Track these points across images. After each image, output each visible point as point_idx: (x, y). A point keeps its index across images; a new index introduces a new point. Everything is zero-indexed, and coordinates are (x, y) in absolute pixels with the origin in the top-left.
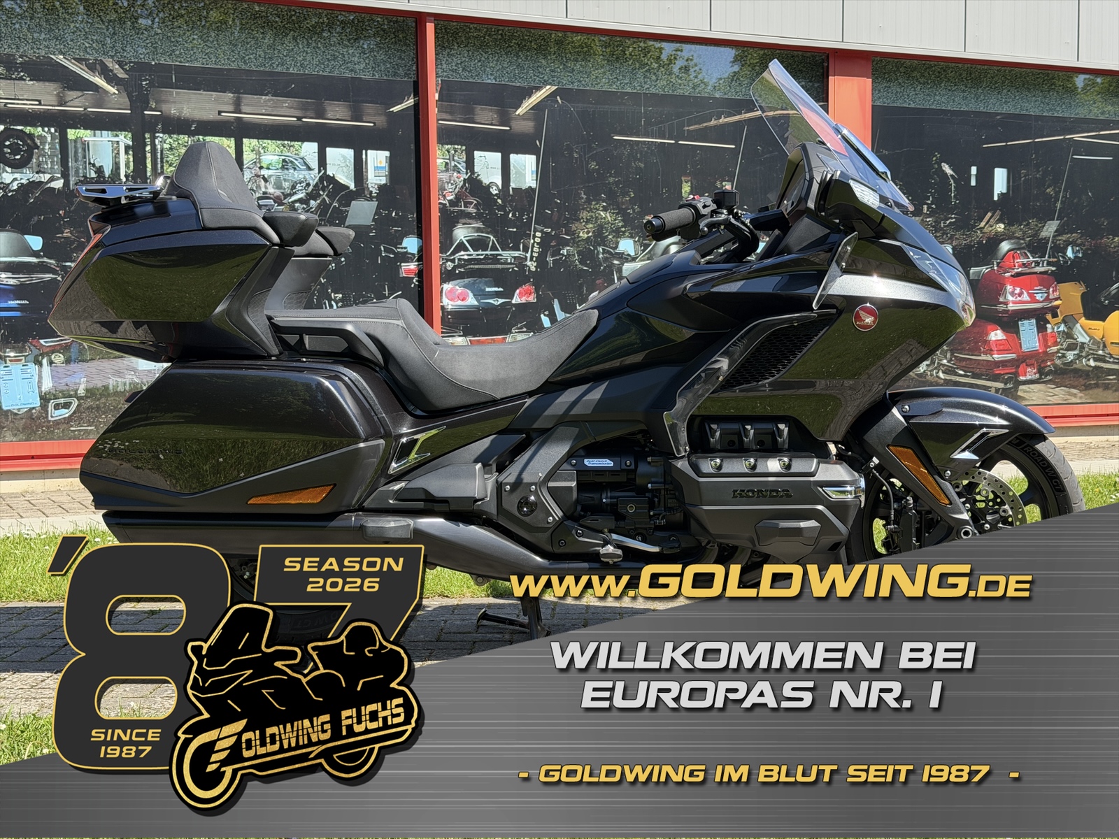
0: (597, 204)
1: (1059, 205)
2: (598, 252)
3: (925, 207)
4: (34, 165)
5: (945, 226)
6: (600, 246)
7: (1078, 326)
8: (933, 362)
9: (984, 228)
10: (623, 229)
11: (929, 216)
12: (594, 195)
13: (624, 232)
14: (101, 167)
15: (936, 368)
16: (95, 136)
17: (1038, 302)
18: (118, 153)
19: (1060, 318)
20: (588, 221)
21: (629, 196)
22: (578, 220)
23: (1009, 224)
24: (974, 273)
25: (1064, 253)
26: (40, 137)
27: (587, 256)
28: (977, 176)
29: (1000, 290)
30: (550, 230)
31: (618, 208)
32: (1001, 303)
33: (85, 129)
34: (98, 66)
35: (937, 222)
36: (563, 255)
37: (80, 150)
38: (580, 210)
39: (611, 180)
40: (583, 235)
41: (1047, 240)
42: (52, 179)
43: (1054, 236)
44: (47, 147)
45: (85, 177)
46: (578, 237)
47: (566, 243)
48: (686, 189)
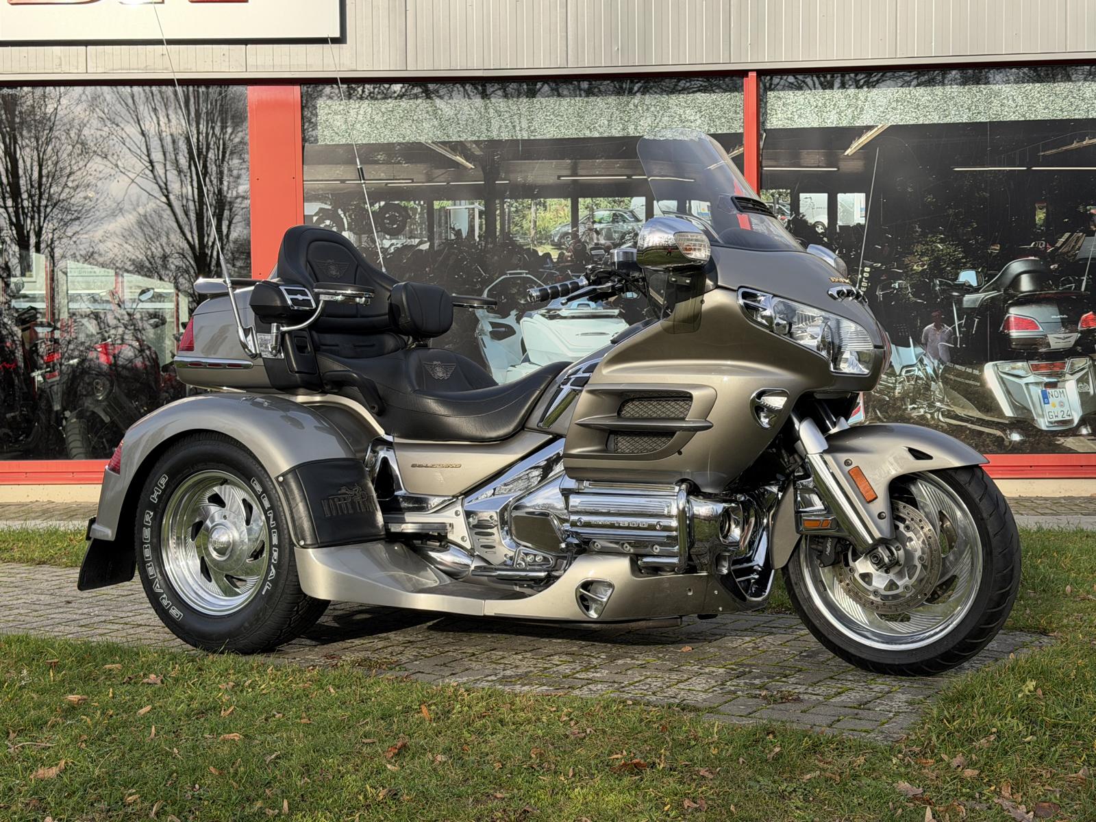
0: (933, 237)
2: (935, 285)
4: (407, 232)
6: (936, 278)
10: (964, 260)
12: (930, 230)
13: (965, 264)
14: (460, 230)
16: (455, 205)
18: (474, 218)
20: (923, 254)
21: (971, 226)
22: (911, 253)
26: (412, 209)
27: (922, 288)
30: (880, 265)
31: (958, 239)
33: (448, 200)
34: (459, 148)
36: (894, 288)
37: (443, 218)
38: (913, 243)
40: (917, 268)
42: (420, 243)
44: (417, 217)
45: (446, 239)
46: (912, 270)
47: (898, 277)
48: (1040, 216)
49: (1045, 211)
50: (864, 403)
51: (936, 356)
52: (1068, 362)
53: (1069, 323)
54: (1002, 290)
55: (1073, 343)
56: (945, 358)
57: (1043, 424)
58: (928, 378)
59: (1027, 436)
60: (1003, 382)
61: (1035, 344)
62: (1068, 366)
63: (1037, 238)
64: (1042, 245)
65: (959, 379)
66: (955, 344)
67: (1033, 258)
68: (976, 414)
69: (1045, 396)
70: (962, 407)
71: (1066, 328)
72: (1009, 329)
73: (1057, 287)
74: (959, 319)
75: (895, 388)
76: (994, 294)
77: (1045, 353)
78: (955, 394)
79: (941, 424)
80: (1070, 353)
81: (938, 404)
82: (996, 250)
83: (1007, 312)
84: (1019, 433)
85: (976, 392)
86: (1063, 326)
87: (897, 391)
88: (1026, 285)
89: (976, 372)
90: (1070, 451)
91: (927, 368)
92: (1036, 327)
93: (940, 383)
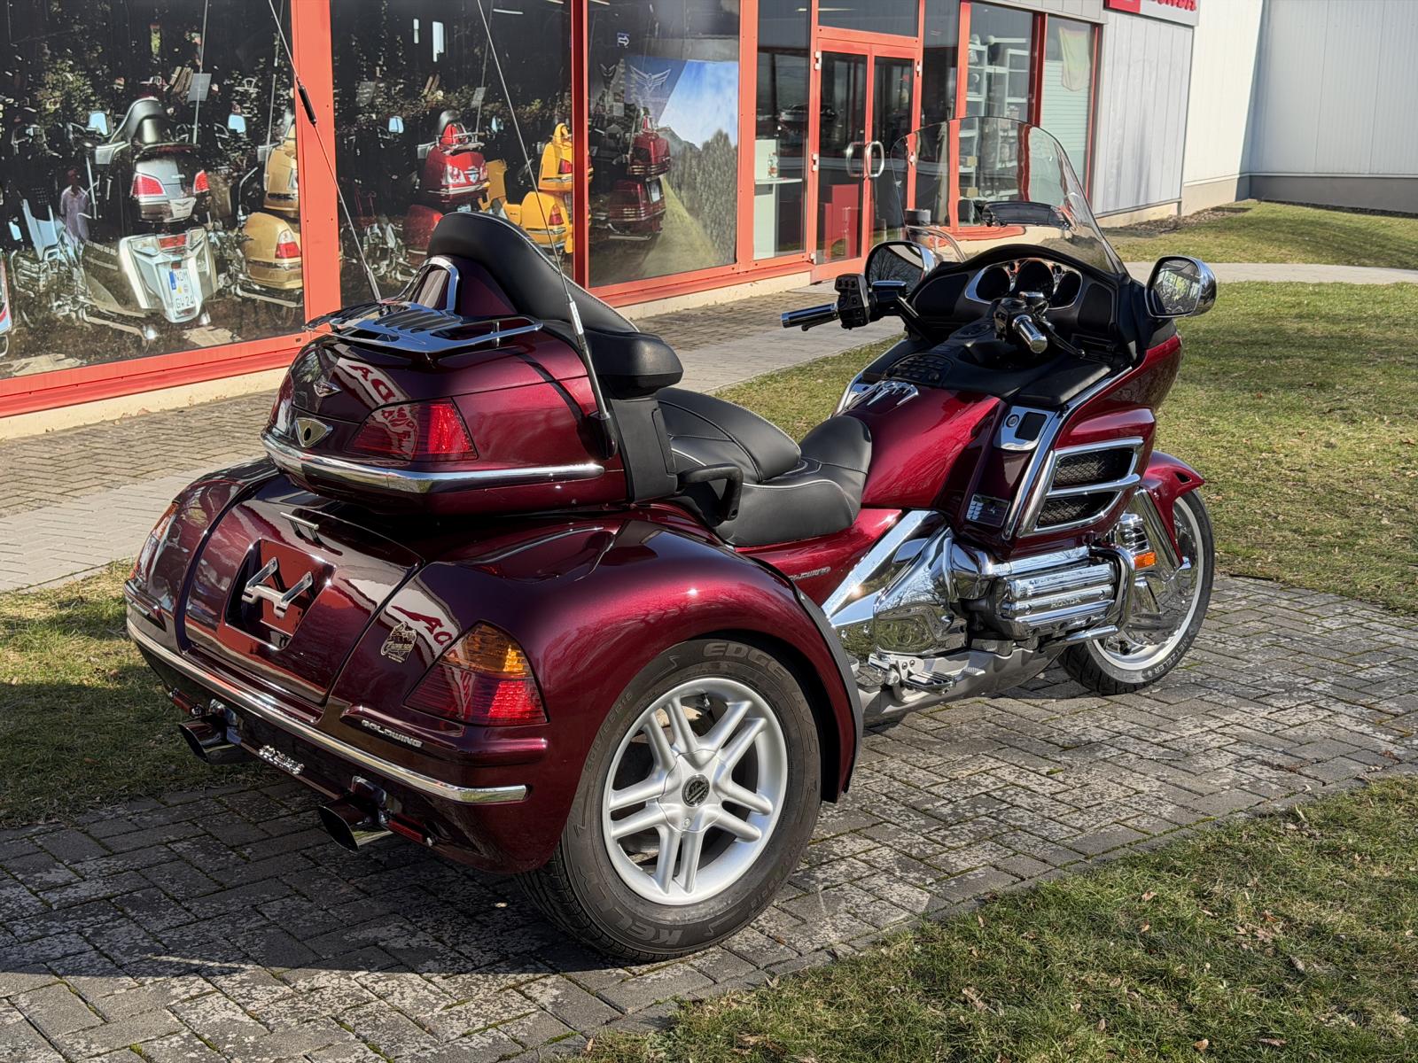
0: (62, 62)
1: (484, 69)
2: (68, 130)
3: (378, 68)
5: (396, 94)
6: (69, 122)
7: (502, 210)
8: (391, 262)
9: (426, 96)
10: (93, 98)
11: (382, 80)
12: (58, 53)
13: (94, 102)
15: (394, 269)
17: (471, 184)
19: (489, 202)
20: (54, 88)
21: (97, 50)
22: (43, 85)
23: (446, 92)
24: (422, 151)
25: (490, 125)
27: (57, 136)
28: (419, 30)
29: (441, 173)
30: (12, 100)
31: (88, 70)
32: (443, 187)
35: (389, 88)
36: (30, 136)
38: (44, 71)
39: (76, 28)
40: (51, 107)
41: (476, 109)
43: (482, 106)
46: (45, 109)
47: (30, 119)
48: (156, 42)
49: (158, 35)
50: (11, 303)
51: (75, 232)
52: (189, 233)
53: (186, 183)
54: (129, 140)
55: (191, 210)
56: (84, 235)
57: (173, 316)
58: (69, 262)
59: (161, 332)
60: (136, 262)
61: (161, 213)
62: (188, 239)
63: (154, 74)
64: (159, 81)
65: (99, 263)
66: (92, 215)
67: (152, 98)
68: (116, 308)
69: (173, 281)
70: (104, 301)
71: (185, 191)
72: (137, 193)
73: (174, 138)
74: (95, 180)
75: (38, 280)
76: (122, 145)
77: (171, 224)
78: (95, 281)
79: (86, 325)
80: (188, 224)
81: (81, 298)
82: (119, 84)
83: (133, 170)
84: (154, 329)
85: (114, 279)
86: (183, 189)
87: (42, 283)
88: (149, 135)
89: (113, 252)
90: (195, 347)
91: (68, 249)
92: (160, 191)
93: (82, 269)
